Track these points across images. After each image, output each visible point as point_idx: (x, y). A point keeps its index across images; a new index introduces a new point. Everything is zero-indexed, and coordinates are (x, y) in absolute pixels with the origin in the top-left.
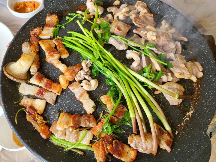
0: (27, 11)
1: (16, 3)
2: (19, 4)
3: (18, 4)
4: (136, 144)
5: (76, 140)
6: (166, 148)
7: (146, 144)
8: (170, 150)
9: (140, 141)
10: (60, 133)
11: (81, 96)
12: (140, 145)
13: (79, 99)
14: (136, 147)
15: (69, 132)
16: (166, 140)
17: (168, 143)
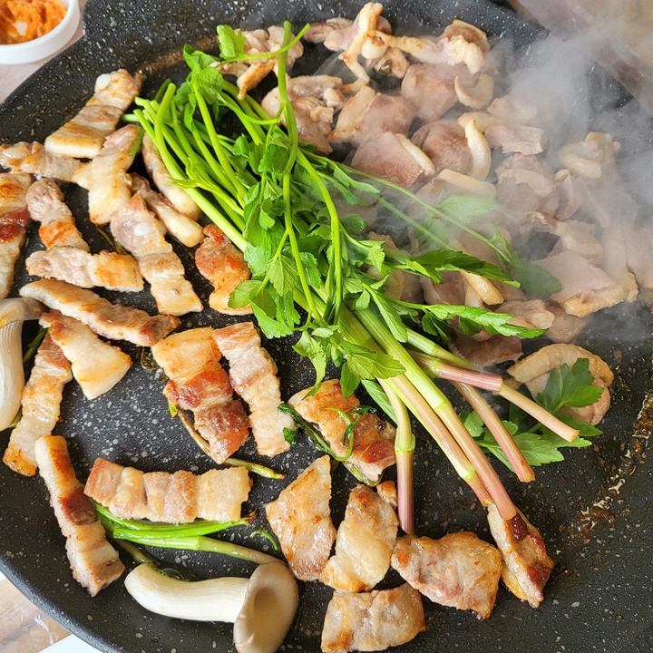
0: (14, 36)
4: (420, 570)
5: (190, 511)
6: (526, 589)
7: (456, 572)
8: (540, 599)
9: (436, 558)
10: (123, 496)
11: (249, 382)
12: (436, 575)
13: (240, 390)
14: (422, 579)
15: (158, 485)
16: (530, 562)
17: (535, 573)
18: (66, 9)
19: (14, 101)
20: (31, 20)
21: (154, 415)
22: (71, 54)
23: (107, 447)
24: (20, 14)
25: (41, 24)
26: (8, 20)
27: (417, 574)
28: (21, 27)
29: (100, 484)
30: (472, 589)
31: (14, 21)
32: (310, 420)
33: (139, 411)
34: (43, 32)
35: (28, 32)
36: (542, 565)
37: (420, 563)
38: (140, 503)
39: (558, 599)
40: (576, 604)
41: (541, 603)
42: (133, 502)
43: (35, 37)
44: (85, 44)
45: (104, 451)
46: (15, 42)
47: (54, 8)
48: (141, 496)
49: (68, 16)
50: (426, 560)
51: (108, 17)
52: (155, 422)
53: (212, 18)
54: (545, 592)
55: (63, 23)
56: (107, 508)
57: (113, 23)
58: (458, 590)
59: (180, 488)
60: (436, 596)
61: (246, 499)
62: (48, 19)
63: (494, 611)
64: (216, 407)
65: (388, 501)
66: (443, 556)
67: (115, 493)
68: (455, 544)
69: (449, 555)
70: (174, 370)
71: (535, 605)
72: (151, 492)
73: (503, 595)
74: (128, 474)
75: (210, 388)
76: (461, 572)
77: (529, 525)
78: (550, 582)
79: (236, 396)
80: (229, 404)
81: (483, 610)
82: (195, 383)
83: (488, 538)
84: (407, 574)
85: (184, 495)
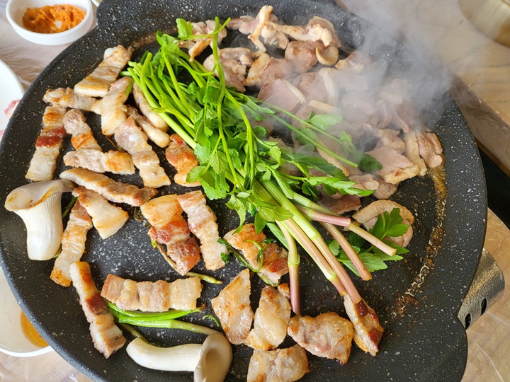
0: (54, 29)
1: (28, 10)
2: (36, 12)
3: (34, 11)
4: (305, 336)
5: (165, 304)
6: (368, 345)
7: (326, 336)
8: (377, 351)
9: (314, 328)
10: (124, 297)
11: (200, 226)
12: (314, 338)
13: (194, 231)
14: (306, 341)
15: (146, 289)
16: (370, 329)
17: (373, 335)
18: (86, 13)
19: (55, 64)
20: (64, 20)
21: (143, 248)
22: (89, 37)
23: (115, 267)
24: (58, 16)
25: (70, 22)
26: (50, 20)
27: (303, 338)
28: (58, 24)
29: (111, 289)
30: (336, 346)
31: (54, 20)
32: (237, 248)
33: (133, 245)
34: (72, 26)
35: (62, 27)
36: (377, 330)
37: (305, 331)
38: (135, 301)
39: (387, 351)
40: (398, 353)
41: (377, 353)
42: (131, 300)
43: (67, 29)
44: (98, 31)
45: (112, 270)
46: (54, 32)
47: (78, 12)
48: (136, 296)
49: (86, 17)
50: (308, 330)
51: (111, 15)
52: (143, 251)
53: (173, 16)
54: (379, 347)
55: (83, 22)
56: (115, 304)
57: (114, 19)
58: (328, 347)
59: (159, 291)
60: (315, 351)
61: (199, 296)
62: (75, 19)
63: (350, 359)
64: (180, 241)
65: (284, 295)
66: (318, 327)
67: (119, 295)
68: (325, 319)
69: (322, 326)
70: (154, 220)
71: (374, 354)
72: (142, 294)
73: (355, 349)
74: (127, 284)
75: (176, 230)
76: (329, 336)
77: (368, 307)
78: (382, 340)
79: (192, 235)
80: (188, 240)
81: (343, 359)
82: (167, 228)
83: (344, 315)
84: (297, 338)
85: (162, 295)
